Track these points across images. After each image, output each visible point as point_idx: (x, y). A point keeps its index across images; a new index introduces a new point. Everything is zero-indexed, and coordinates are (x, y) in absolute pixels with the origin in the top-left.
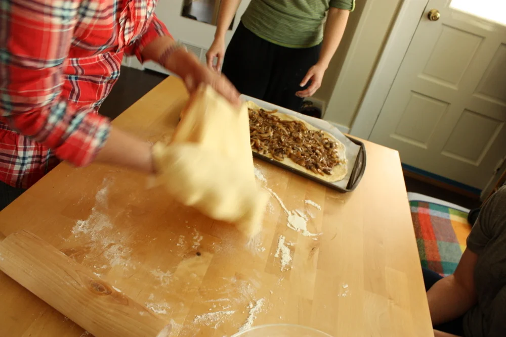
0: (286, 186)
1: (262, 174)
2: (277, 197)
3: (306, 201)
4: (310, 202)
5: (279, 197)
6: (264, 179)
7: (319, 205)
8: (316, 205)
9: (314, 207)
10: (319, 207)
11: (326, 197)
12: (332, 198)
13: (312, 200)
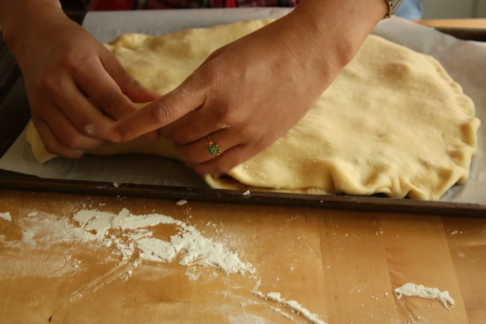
0: (320, 261)
1: (233, 250)
2: (307, 313)
3: (397, 290)
4: (410, 289)
5: (312, 312)
6: (244, 266)
7: (442, 290)
8: (435, 292)
9: (430, 300)
10: (445, 295)
11: (454, 253)
12: (473, 248)
13: (418, 282)
